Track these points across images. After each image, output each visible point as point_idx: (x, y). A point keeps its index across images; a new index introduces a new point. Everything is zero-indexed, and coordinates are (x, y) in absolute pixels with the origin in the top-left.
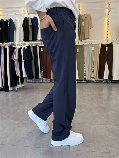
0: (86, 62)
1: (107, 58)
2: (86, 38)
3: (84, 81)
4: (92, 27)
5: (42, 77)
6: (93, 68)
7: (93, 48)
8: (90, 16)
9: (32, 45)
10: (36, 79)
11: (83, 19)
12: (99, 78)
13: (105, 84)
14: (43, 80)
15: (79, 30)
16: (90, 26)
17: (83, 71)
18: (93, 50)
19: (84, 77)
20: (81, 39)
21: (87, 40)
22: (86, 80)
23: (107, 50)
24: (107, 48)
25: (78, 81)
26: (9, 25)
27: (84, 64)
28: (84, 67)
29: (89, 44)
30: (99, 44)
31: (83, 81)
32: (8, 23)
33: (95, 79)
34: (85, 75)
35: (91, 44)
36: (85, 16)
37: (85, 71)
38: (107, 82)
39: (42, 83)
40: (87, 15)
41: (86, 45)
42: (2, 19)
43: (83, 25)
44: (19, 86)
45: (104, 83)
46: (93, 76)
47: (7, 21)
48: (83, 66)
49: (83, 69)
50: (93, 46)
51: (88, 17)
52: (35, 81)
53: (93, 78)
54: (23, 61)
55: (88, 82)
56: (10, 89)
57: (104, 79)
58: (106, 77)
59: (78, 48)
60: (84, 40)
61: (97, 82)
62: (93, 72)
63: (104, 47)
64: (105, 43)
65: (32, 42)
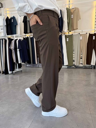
0: (75, 50)
1: (94, 46)
2: (74, 28)
3: (74, 67)
4: (80, 19)
5: (38, 63)
6: (81, 55)
7: (81, 37)
8: (78, 9)
9: (30, 36)
10: (34, 64)
11: (72, 12)
12: (87, 64)
13: (93, 70)
14: (39, 65)
15: (68, 22)
16: (78, 18)
17: (73, 58)
18: (81, 39)
19: (74, 63)
20: (69, 29)
21: (76, 31)
22: (75, 66)
23: (94, 39)
24: (94, 37)
25: (68, 67)
26: (12, 21)
27: (74, 52)
28: (74, 55)
29: (77, 34)
30: (87, 33)
31: (72, 66)
32: (12, 20)
33: (83, 65)
34: (74, 62)
35: (79, 33)
36: (74, 10)
37: (74, 58)
38: (94, 68)
39: (38, 68)
40: (75, 8)
41: (75, 35)
42: (7, 17)
43: (72, 17)
44: (17, 70)
45: (92, 68)
46: (81, 62)
47: (11, 18)
48: (72, 53)
49: (73, 56)
50: (81, 35)
51: (76, 10)
52: (33, 66)
53: (82, 64)
54: (18, 50)
55: (77, 67)
56: (10, 72)
57: (92, 65)
58: (93, 64)
59: (68, 38)
60: (73, 30)
61: (85, 68)
62: (81, 58)
63: (92, 36)
64: (93, 33)
65: (30, 34)
